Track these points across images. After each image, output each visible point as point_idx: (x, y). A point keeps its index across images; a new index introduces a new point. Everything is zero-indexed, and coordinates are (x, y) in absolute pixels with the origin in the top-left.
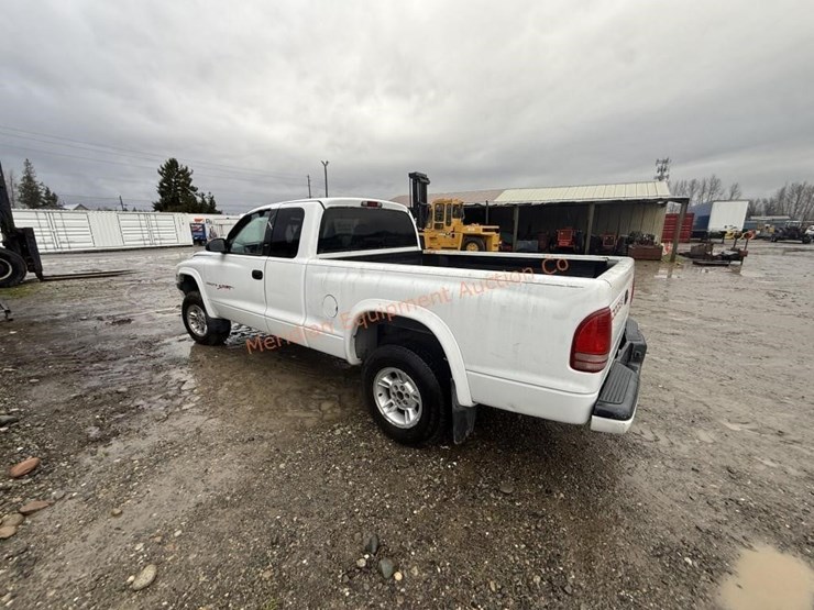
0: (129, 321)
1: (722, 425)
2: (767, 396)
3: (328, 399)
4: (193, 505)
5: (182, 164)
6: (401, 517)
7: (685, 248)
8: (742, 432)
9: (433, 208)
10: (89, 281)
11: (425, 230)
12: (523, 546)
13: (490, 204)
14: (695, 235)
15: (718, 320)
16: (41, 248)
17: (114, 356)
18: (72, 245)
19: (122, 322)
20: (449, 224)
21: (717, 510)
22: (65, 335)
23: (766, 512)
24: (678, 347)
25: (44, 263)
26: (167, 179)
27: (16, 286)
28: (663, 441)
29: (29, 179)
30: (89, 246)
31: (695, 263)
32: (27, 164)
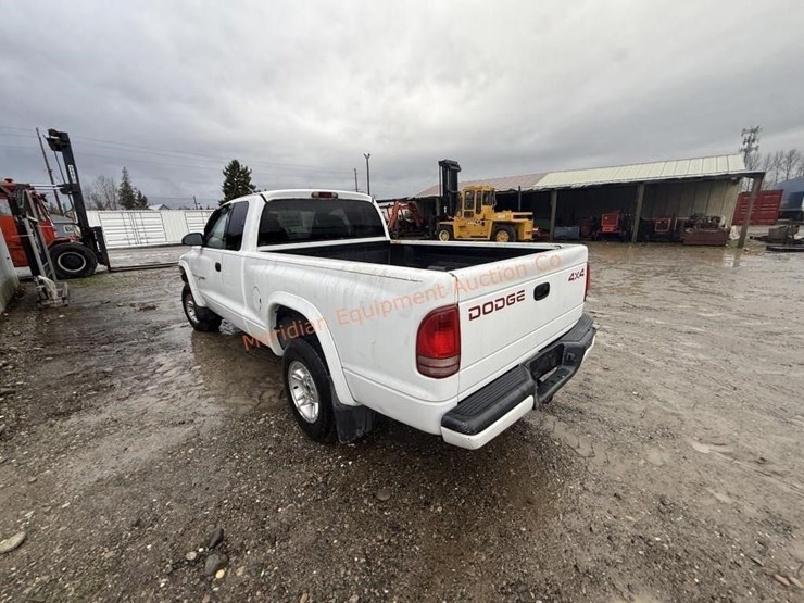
0: (154, 308)
1: (686, 444)
2: (770, 413)
3: (274, 389)
4: (96, 479)
5: (243, 164)
6: (262, 514)
7: (763, 230)
8: (710, 456)
9: (463, 196)
10: (144, 272)
11: (455, 218)
12: (363, 560)
13: (523, 189)
14: (785, 215)
15: (760, 317)
16: (109, 244)
17: (122, 339)
18: (149, 240)
19: (149, 308)
20: (478, 212)
21: (615, 548)
22: (98, 320)
23: (679, 559)
24: (686, 349)
25: (111, 257)
26: (230, 179)
27: (89, 276)
28: (600, 457)
29: (126, 184)
30: (163, 241)
31: (770, 249)
32: (125, 172)
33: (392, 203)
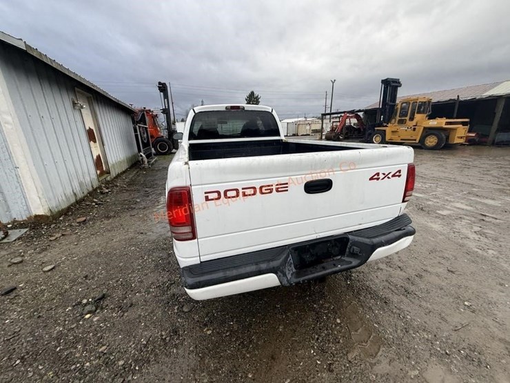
4: (93, 251)
6: (129, 293)
9: (399, 107)
11: (389, 125)
12: (145, 342)
13: (461, 99)
20: (412, 119)
33: (343, 115)
